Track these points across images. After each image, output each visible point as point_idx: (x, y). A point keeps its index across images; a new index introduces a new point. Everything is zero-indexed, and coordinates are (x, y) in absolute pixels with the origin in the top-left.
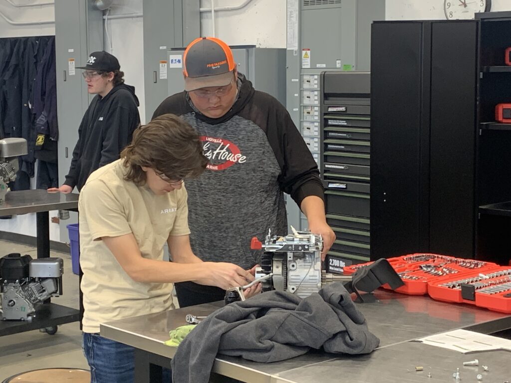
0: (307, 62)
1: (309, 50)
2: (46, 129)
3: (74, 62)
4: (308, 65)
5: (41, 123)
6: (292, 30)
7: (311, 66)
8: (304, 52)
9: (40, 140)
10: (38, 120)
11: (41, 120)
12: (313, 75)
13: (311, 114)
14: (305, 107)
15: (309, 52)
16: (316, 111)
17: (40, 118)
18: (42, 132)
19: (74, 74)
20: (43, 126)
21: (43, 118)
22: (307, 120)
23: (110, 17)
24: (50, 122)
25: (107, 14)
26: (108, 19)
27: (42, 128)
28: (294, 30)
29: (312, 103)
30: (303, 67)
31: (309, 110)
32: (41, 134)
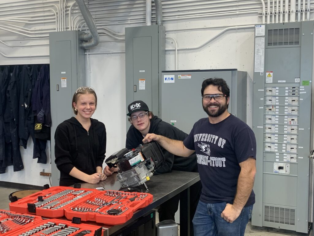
0: (270, 79)
1: (272, 72)
2: (43, 120)
3: (66, 80)
4: (271, 81)
5: (40, 116)
6: (259, 60)
7: (273, 82)
8: (267, 74)
9: (39, 127)
10: (38, 114)
11: (40, 114)
12: (276, 87)
13: (272, 110)
14: (268, 106)
15: (272, 74)
16: (277, 109)
17: (39, 113)
18: (41, 122)
19: (66, 86)
20: (41, 118)
21: (41, 113)
22: (269, 114)
23: (89, 53)
24: (46, 115)
25: (88, 52)
26: (89, 54)
27: (41, 119)
28: (260, 60)
29: (274, 104)
30: (266, 82)
31: (271, 108)
32: (39, 123)
